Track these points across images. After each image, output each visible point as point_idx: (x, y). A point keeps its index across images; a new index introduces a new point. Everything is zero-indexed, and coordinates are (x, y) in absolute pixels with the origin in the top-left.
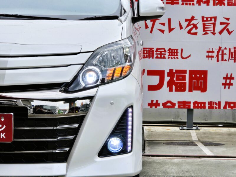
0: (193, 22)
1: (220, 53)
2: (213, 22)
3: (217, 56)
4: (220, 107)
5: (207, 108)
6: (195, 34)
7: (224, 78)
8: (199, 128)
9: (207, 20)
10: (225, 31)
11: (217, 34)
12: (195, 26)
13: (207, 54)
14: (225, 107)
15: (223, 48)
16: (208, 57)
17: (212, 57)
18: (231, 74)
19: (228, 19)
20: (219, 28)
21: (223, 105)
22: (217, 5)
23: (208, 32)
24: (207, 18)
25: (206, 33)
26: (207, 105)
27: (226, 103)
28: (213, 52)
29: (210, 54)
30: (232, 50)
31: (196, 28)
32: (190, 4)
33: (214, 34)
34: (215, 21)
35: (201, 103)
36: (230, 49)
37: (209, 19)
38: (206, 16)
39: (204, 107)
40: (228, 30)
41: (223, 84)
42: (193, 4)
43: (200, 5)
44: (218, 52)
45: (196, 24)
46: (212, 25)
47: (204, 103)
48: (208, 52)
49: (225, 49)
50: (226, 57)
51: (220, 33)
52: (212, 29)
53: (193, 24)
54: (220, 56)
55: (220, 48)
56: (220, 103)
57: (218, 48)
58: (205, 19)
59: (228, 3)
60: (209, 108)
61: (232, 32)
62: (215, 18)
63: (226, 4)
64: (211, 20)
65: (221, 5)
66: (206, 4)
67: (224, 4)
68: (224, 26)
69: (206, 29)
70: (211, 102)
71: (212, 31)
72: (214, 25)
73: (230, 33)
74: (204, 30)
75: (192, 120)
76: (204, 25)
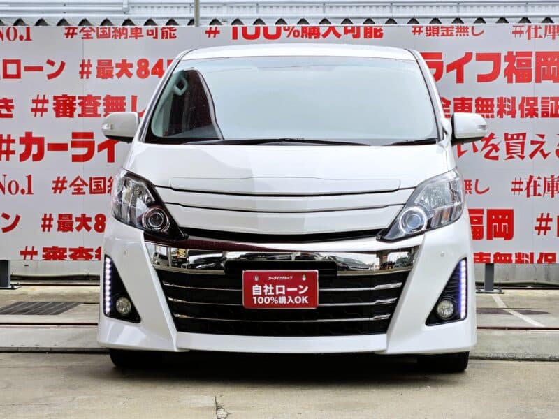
0: (492, 142)
1: (532, 184)
2: (521, 141)
3: (528, 189)
4: (532, 261)
5: (514, 262)
6: (496, 158)
7: (538, 220)
8: (503, 291)
9: (512, 139)
10: (539, 153)
11: (527, 158)
12: (496, 148)
13: (513, 186)
14: (540, 261)
15: (535, 177)
16: (514, 190)
17: (520, 190)
18: (548, 214)
19: (542, 136)
20: (529, 149)
21: (536, 258)
22: (527, 116)
23: (514, 155)
24: (512, 136)
25: (511, 157)
26: (514, 258)
27: (541, 255)
28: (521, 183)
29: (517, 186)
30: (549, 180)
31: (497, 150)
32: (488, 116)
33: (522, 157)
34: (524, 139)
35: (505, 255)
36: (545, 179)
37: (515, 137)
38: (511, 133)
39: (510, 261)
40: (542, 152)
41: (536, 228)
42: (492, 116)
43: (502, 117)
44: (529, 184)
45: (496, 143)
46: (519, 145)
47: (510, 255)
48: (515, 183)
49: (539, 178)
50: (540, 190)
51: (532, 156)
52: (520, 151)
53: (492, 145)
54: (532, 189)
55: (531, 177)
56: (532, 255)
57: (528, 178)
58: (509, 137)
59: (543, 114)
60: (517, 262)
61: (548, 154)
62: (524, 135)
63: (540, 115)
64: (518, 138)
65: (532, 117)
66: (510, 116)
67: (537, 115)
68: (537, 146)
69: (511, 151)
70: (520, 254)
71: (520, 154)
72: (522, 144)
73: (545, 156)
74: (508, 153)
75: (493, 280)
76: (508, 146)
